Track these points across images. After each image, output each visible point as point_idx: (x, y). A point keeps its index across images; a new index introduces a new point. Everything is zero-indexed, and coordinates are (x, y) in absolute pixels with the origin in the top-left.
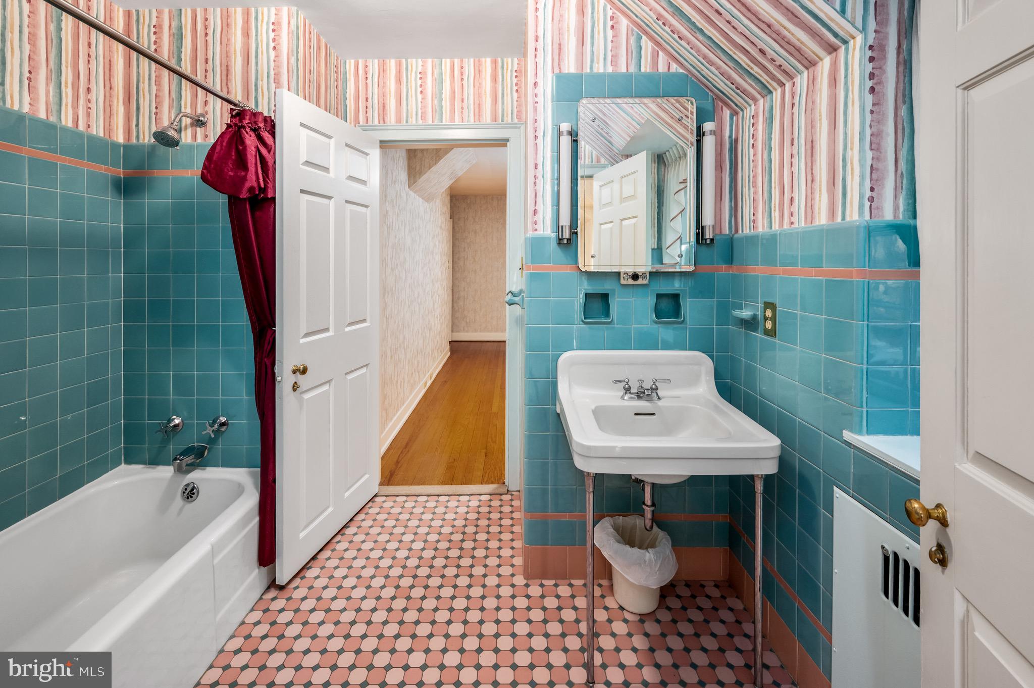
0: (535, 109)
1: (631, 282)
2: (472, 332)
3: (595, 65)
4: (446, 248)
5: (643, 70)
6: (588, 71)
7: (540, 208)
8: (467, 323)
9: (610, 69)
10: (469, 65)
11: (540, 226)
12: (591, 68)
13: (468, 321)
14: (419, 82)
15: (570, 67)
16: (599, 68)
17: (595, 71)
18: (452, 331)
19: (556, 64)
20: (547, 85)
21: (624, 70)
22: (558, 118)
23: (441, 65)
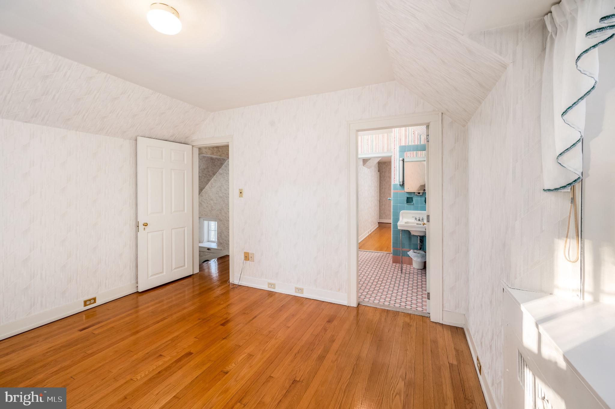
0: (394, 154)
1: (418, 194)
2: (388, 219)
3: (409, 143)
4: (376, 185)
5: (421, 143)
6: (407, 144)
7: (396, 177)
8: (386, 215)
9: (413, 144)
10: (381, 136)
11: (396, 181)
12: (408, 144)
13: (386, 214)
14: (367, 142)
15: (403, 144)
16: (410, 144)
17: (409, 144)
18: (380, 219)
19: (400, 143)
20: (397, 149)
21: (417, 144)
22: (400, 157)
23: (373, 137)
